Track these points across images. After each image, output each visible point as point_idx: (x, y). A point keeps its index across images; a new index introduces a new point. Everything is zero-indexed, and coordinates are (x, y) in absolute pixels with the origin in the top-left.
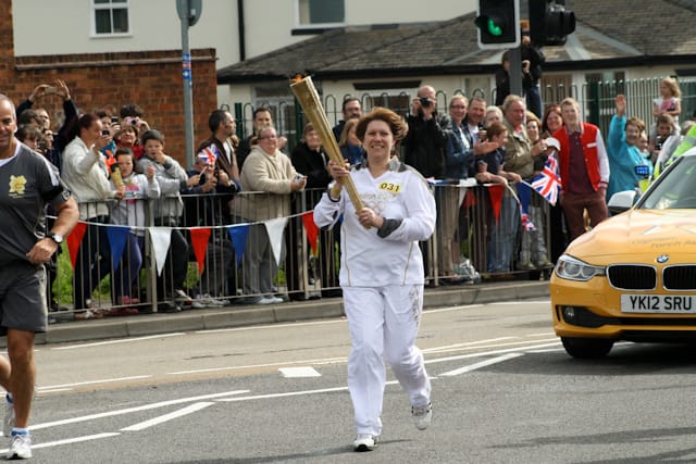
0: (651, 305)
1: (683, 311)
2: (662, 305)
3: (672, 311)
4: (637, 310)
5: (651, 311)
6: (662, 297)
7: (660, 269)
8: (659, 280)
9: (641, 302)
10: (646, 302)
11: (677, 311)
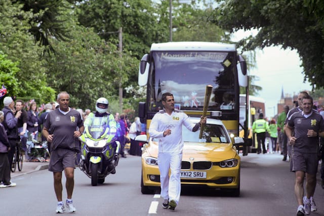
0: (189, 175)
1: (200, 177)
2: (193, 175)
3: (196, 177)
4: (183, 176)
5: (189, 177)
6: (193, 172)
7: (192, 162)
8: (192, 166)
9: (185, 174)
10: (186, 174)
11: (198, 177)
